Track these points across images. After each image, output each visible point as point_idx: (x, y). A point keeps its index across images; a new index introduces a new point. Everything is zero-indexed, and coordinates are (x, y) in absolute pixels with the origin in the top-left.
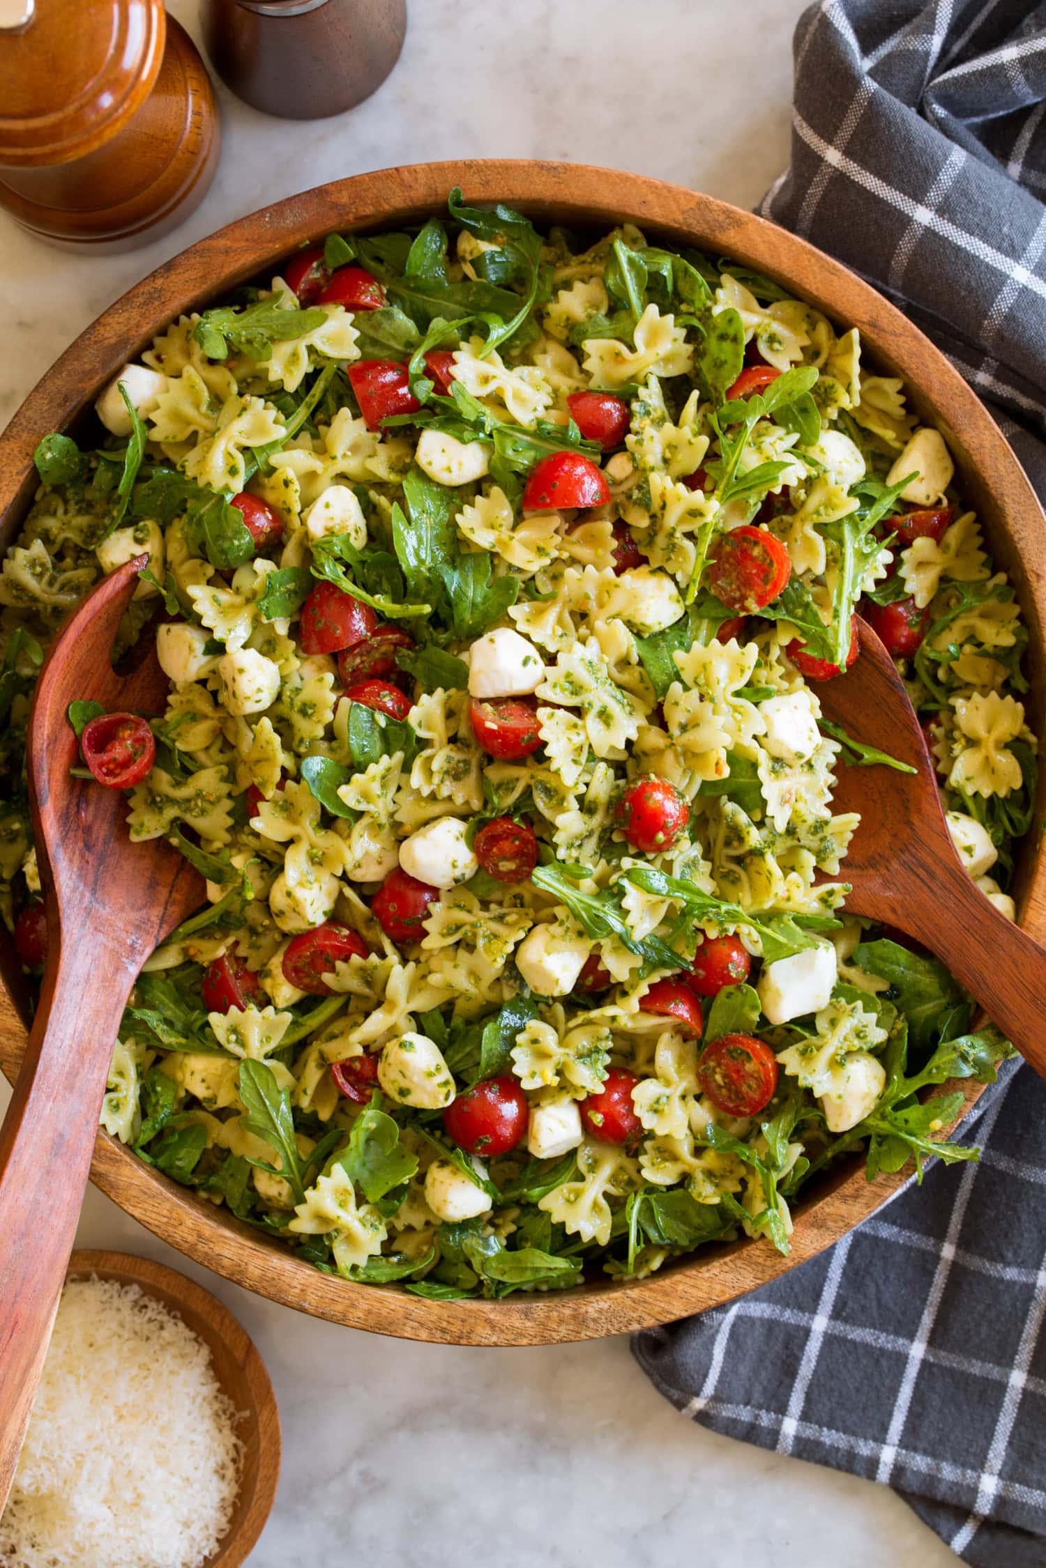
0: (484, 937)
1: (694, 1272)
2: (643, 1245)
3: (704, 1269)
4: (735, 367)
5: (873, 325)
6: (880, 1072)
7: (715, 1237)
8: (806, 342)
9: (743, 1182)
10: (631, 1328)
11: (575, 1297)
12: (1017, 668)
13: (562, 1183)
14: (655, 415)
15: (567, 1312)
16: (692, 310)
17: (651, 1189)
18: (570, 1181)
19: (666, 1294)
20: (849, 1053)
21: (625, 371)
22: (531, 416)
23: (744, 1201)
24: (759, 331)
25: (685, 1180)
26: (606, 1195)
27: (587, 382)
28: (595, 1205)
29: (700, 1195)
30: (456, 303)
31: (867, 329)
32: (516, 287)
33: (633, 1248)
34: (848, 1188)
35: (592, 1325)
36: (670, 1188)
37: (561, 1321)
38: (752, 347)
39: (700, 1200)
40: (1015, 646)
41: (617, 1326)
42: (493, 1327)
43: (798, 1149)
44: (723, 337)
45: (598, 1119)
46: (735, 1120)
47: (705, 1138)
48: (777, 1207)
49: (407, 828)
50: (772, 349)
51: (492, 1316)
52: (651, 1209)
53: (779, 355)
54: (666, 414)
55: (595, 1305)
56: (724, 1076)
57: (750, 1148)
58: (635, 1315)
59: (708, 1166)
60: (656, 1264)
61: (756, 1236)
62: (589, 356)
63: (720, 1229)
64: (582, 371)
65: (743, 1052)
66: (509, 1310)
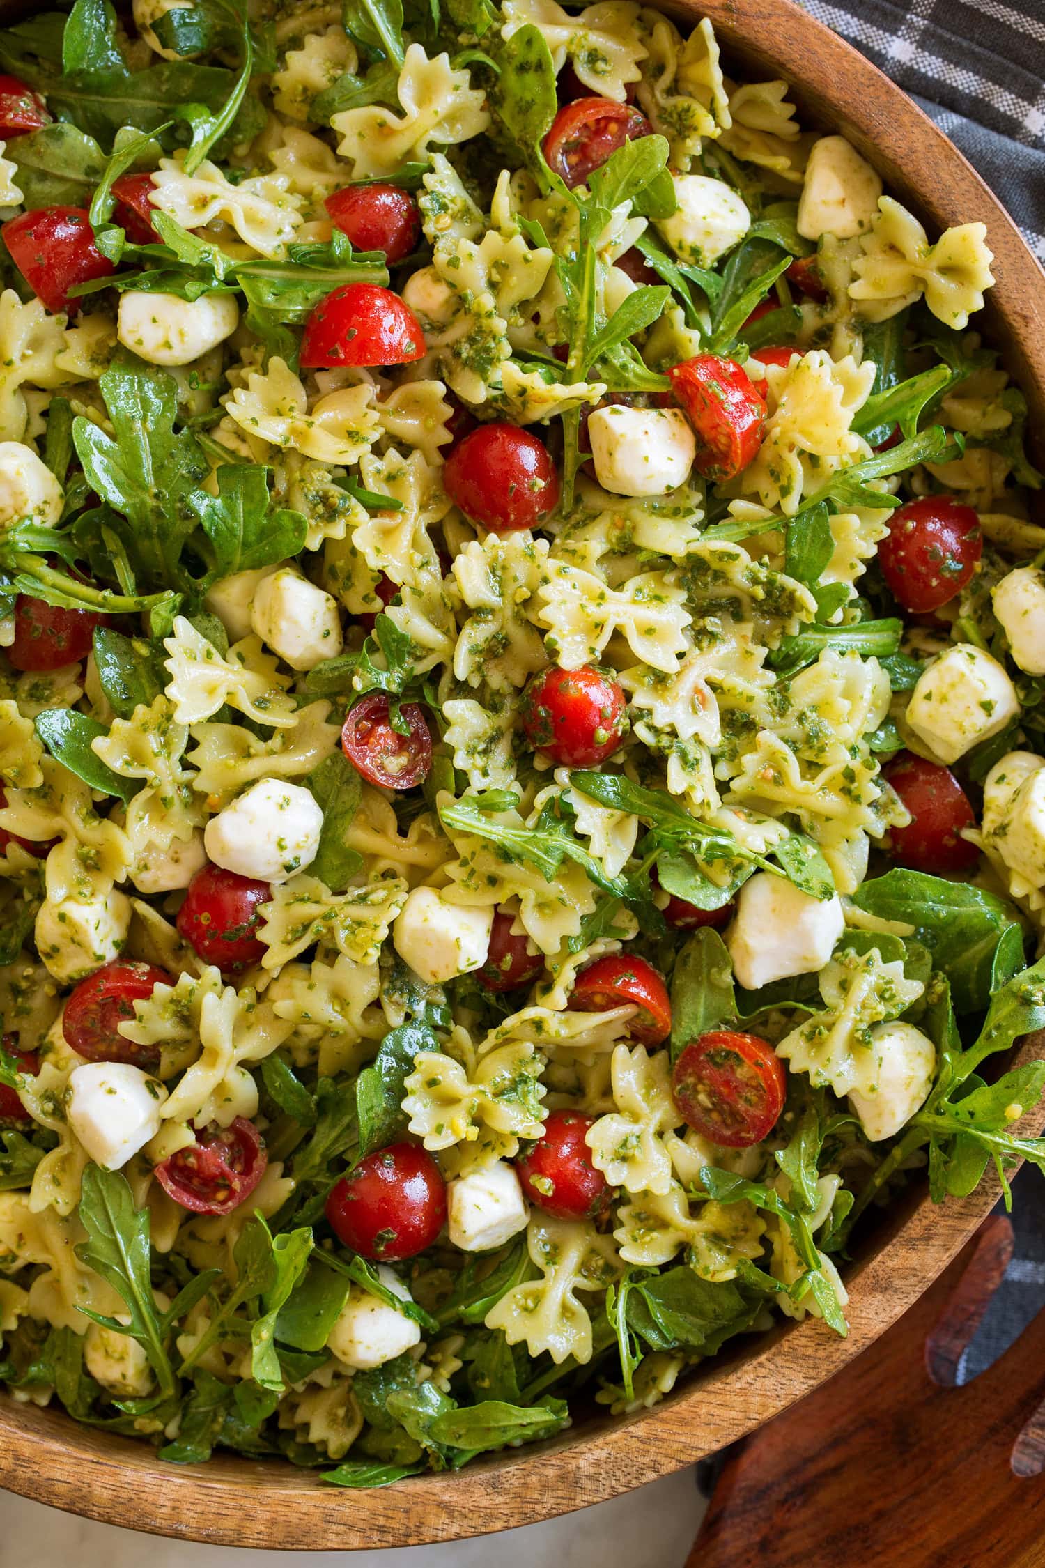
0: (346, 928)
1: (719, 1385)
2: (640, 1356)
3: (732, 1378)
4: (547, 105)
5: (727, 9)
6: (925, 1045)
7: (741, 1328)
8: (643, 54)
9: (765, 1241)
10: (644, 1479)
11: (557, 1449)
12: (1021, 455)
13: (512, 1286)
14: (453, 208)
15: (551, 1472)
16: (475, 40)
17: (638, 1274)
18: (522, 1282)
19: (684, 1422)
20: (874, 1025)
21: (398, 146)
22: (276, 241)
23: (772, 1269)
24: (573, 48)
25: (683, 1252)
26: (577, 1292)
27: (348, 173)
28: (565, 1308)
29: (706, 1269)
30: (144, 98)
31: (721, 16)
32: (226, 59)
33: (628, 1362)
34: (914, 1227)
35: (588, 1485)
36: (664, 1268)
37: (544, 1488)
38: (567, 73)
39: (708, 1278)
40: (1012, 424)
41: (623, 1480)
42: (450, 1513)
43: (833, 1182)
44: (522, 68)
45: (545, 1186)
46: (739, 1155)
47: (701, 1188)
48: (819, 1265)
49: (214, 798)
50: (596, 72)
51: (446, 1498)
52: (644, 1303)
53: (608, 78)
54: (470, 203)
55: (588, 1455)
56: (710, 1094)
57: (767, 1189)
58: (646, 1460)
59: (712, 1228)
60: (667, 1382)
61: (799, 1316)
62: (344, 136)
63: (743, 1313)
64: (339, 159)
65: (728, 1054)
66: (468, 1484)
